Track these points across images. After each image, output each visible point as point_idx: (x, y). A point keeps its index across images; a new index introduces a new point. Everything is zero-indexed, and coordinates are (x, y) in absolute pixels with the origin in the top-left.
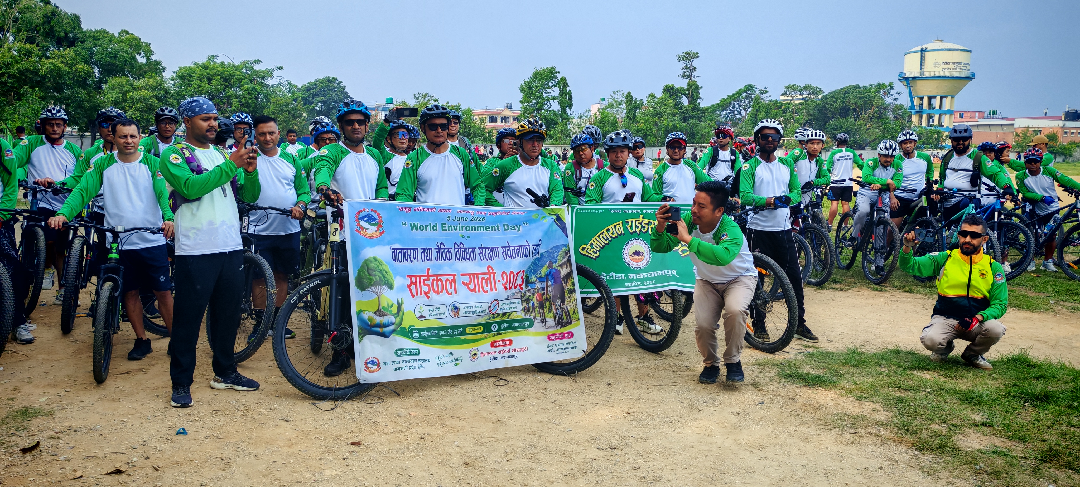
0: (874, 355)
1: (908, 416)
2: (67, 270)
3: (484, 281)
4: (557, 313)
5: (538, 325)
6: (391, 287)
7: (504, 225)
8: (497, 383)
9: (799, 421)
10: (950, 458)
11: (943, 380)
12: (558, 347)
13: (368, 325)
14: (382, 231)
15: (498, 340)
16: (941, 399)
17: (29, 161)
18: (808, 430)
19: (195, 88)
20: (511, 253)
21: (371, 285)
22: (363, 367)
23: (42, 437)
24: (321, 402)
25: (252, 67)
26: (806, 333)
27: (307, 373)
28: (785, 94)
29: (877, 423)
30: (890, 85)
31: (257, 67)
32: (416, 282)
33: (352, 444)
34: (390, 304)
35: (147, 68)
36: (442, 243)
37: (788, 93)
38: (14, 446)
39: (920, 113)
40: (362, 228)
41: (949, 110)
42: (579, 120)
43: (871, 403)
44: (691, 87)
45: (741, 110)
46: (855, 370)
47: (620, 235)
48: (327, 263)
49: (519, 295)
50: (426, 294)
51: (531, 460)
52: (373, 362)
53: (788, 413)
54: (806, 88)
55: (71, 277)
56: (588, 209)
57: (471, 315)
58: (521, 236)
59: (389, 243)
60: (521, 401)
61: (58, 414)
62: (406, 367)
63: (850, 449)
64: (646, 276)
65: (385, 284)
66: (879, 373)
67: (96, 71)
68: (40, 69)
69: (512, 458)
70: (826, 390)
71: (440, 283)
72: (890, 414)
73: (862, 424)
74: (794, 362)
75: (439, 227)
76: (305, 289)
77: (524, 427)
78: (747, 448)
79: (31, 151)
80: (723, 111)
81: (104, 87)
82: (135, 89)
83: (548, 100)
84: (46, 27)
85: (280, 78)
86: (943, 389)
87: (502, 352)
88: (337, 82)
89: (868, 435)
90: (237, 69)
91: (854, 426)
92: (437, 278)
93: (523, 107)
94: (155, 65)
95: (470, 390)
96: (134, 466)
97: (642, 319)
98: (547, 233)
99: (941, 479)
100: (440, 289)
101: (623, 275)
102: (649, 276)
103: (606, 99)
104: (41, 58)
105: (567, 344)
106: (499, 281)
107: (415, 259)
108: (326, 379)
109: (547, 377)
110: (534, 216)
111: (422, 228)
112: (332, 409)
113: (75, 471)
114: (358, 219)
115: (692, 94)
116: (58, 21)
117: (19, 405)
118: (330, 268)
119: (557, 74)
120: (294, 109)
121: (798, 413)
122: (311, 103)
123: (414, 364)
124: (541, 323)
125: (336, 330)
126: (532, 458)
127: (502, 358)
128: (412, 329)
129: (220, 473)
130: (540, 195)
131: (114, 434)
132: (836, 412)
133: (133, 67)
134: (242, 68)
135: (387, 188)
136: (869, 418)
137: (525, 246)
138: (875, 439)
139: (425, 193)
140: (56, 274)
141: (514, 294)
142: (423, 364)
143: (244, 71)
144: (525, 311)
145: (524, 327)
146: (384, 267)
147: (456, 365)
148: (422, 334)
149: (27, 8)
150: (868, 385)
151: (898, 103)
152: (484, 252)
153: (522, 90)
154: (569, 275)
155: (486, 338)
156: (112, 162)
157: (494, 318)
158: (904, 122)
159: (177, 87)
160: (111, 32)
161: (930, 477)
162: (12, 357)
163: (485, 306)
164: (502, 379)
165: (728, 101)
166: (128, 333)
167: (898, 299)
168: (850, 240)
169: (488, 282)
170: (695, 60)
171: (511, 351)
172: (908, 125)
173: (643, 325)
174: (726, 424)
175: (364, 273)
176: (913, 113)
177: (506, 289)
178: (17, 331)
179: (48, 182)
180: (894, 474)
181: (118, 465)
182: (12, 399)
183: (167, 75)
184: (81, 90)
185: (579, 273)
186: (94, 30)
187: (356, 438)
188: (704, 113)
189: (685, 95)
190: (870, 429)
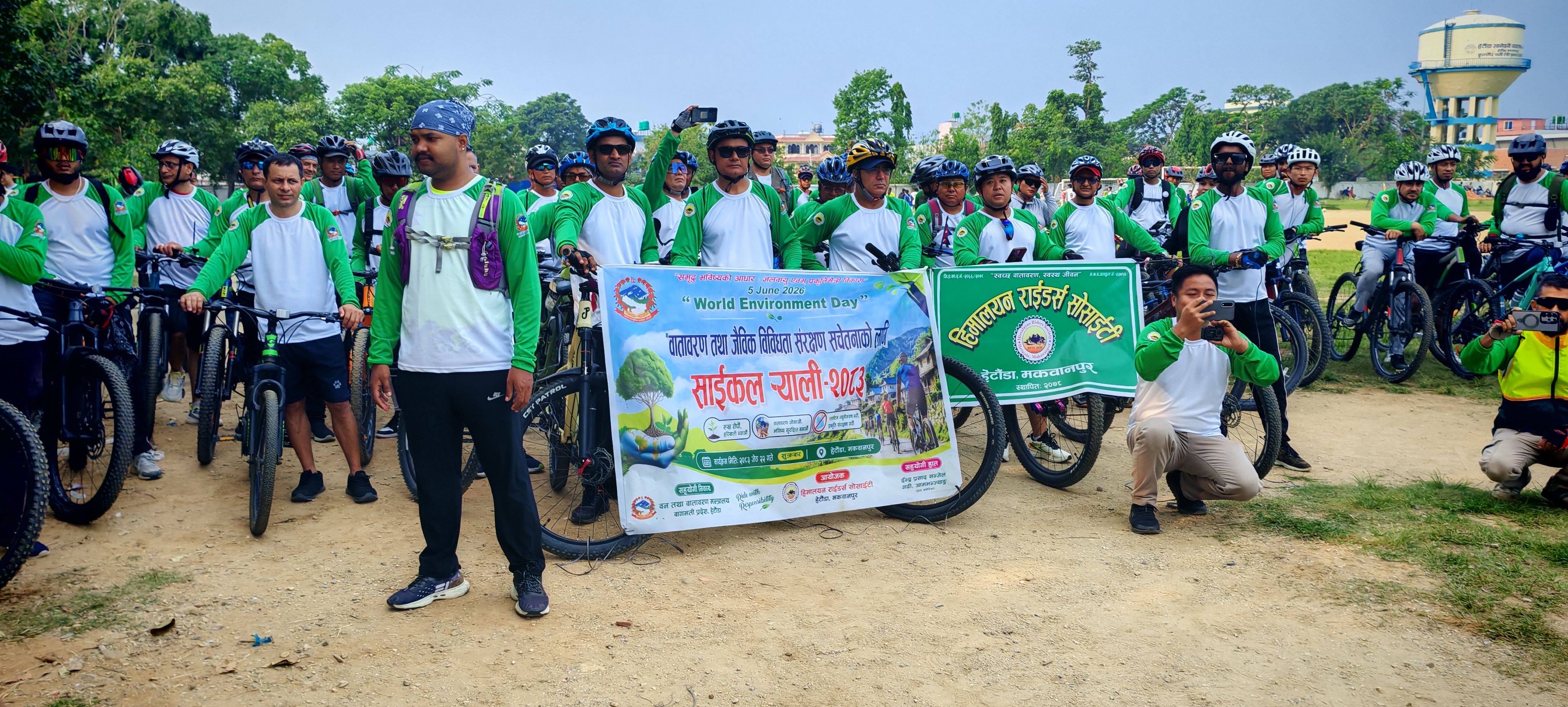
0: (1401, 490)
1: (1467, 585)
2: (203, 375)
3: (804, 383)
4: (915, 430)
5: (886, 447)
6: (668, 394)
7: (833, 299)
8: (824, 535)
9: (1293, 592)
10: (1541, 651)
11: (1518, 528)
12: (918, 482)
13: (636, 450)
14: (653, 310)
15: (828, 471)
16: (1518, 558)
17: (146, 219)
18: (1309, 605)
19: (369, 115)
20: (844, 342)
21: (639, 390)
22: (630, 511)
23: (178, 613)
24: (570, 562)
25: (448, 82)
26: (1291, 458)
27: (549, 520)
28: (1233, 100)
29: (1418, 596)
30: (1396, 83)
31: (455, 82)
32: (705, 385)
33: (619, 624)
34: (667, 419)
35: (302, 87)
36: (741, 328)
37: (1237, 99)
38: (140, 625)
39: (1443, 123)
40: (626, 307)
41: (1489, 118)
42: (922, 146)
43: (1405, 564)
44: (1090, 94)
45: (1165, 126)
46: (1375, 514)
47: (1010, 312)
48: (575, 359)
49: (857, 404)
50: (719, 402)
51: (885, 651)
52: (644, 504)
53: (1275, 579)
54: (1264, 90)
55: (209, 384)
56: (959, 273)
57: (786, 433)
58: (859, 316)
59: (665, 328)
60: (863, 561)
61: (199, 579)
62: (692, 511)
63: (1377, 636)
64: (1047, 375)
65: (660, 388)
66: (1412, 518)
67: (233, 93)
68: (156, 93)
69: (856, 646)
70: (1331, 544)
71: (738, 386)
72: (1438, 582)
73: (1394, 596)
74: (1277, 501)
75: (737, 303)
76: (543, 397)
77: (871, 601)
78: (1214, 632)
79: (148, 204)
80: (1137, 128)
81: (244, 116)
82: (286, 118)
83: (875, 119)
84: (164, 33)
85: (488, 96)
86: (1520, 543)
87: (834, 489)
88: (569, 100)
89: (1404, 614)
90: (426, 86)
91: (1381, 599)
92: (735, 379)
93: (838, 130)
94: (312, 83)
95: (785, 545)
96: (308, 656)
97: (1039, 440)
98: (898, 310)
99: (1529, 683)
100: (740, 396)
101: (1014, 372)
102: (1051, 374)
103: (962, 115)
104: (157, 77)
105: (931, 476)
106: (826, 383)
107: (702, 351)
108: (575, 528)
109: (900, 525)
110: (877, 285)
111: (711, 305)
112: (586, 573)
113: (227, 662)
114: (620, 294)
115: (1091, 105)
116: (179, 25)
117: (145, 566)
118: (580, 365)
119: (888, 80)
120: (510, 141)
121: (1291, 579)
122: (532, 132)
123: (704, 507)
124: (891, 446)
125: (589, 457)
126: (885, 647)
127: (834, 497)
128: (701, 454)
129: (429, 665)
130: (886, 253)
131: (278, 609)
132: (1350, 577)
133: (282, 87)
134: (434, 84)
135: (656, 248)
136: (1405, 588)
137: (864, 330)
138: (1417, 621)
139: (714, 253)
140: (188, 380)
141: (849, 403)
142: (718, 506)
143: (437, 87)
144: (866, 428)
145: (866, 452)
146: (659, 364)
147: (765, 507)
148: (716, 460)
149: (137, 8)
150: (1397, 537)
151: (1409, 108)
152: (803, 340)
153: (837, 103)
154: (932, 374)
155: (808, 468)
156: (262, 217)
157: (819, 438)
158: (1418, 137)
159: (344, 113)
160: (251, 38)
161: (1512, 680)
162: (133, 498)
163: (806, 421)
164: (832, 529)
165: (1144, 113)
166: (289, 464)
167: (1431, 405)
168: (1350, 317)
169: (810, 384)
170: (1095, 53)
171: (847, 487)
172: (1424, 143)
173: (1040, 449)
174: (1179, 597)
175: (629, 372)
176: (1432, 123)
177: (837, 395)
178: (138, 462)
179: (173, 249)
180: (1453, 674)
181: (285, 655)
182: (135, 558)
183: (330, 96)
184: (212, 121)
185: (947, 371)
186: (228, 36)
187: (623, 616)
188: (1109, 131)
189: (1080, 106)
190: (1407, 605)
